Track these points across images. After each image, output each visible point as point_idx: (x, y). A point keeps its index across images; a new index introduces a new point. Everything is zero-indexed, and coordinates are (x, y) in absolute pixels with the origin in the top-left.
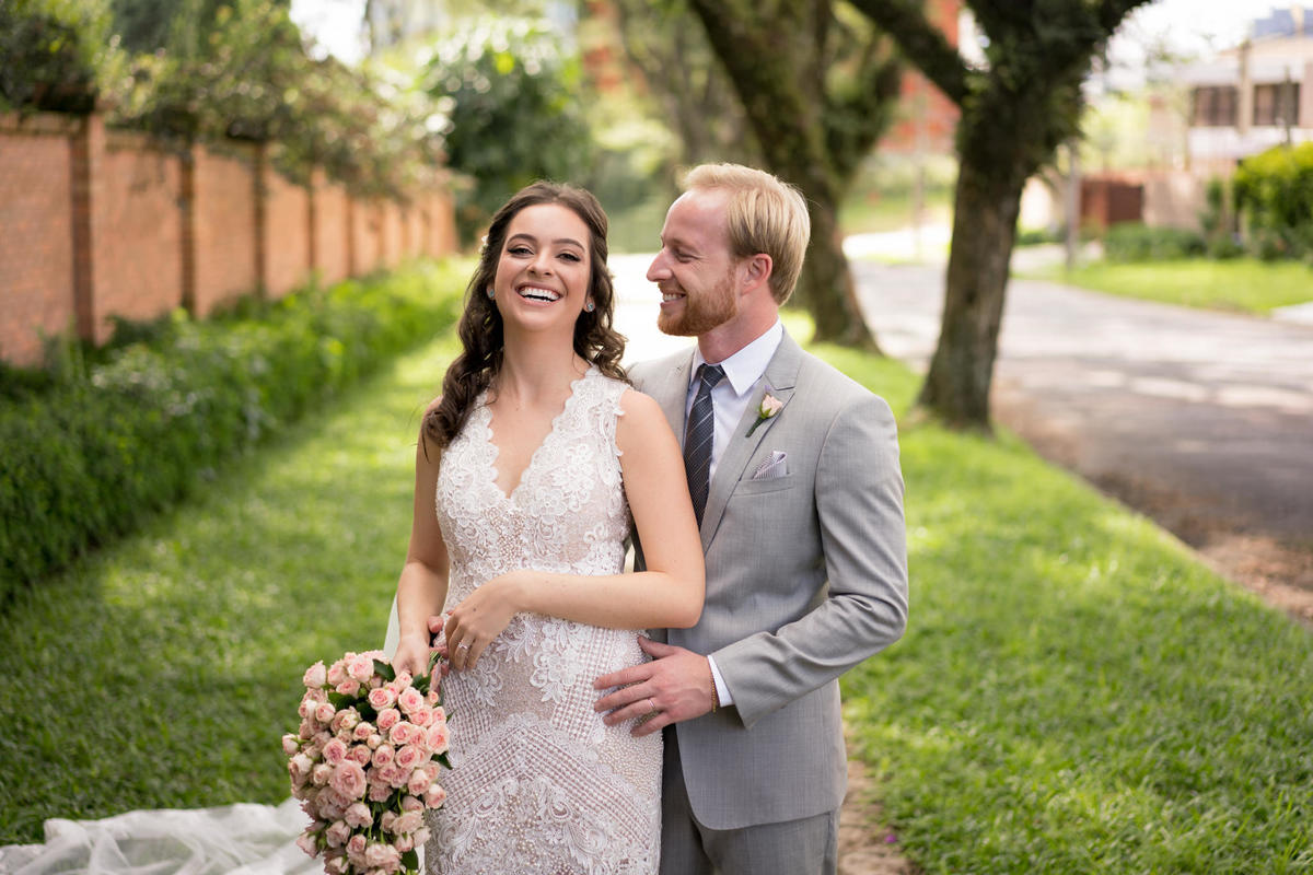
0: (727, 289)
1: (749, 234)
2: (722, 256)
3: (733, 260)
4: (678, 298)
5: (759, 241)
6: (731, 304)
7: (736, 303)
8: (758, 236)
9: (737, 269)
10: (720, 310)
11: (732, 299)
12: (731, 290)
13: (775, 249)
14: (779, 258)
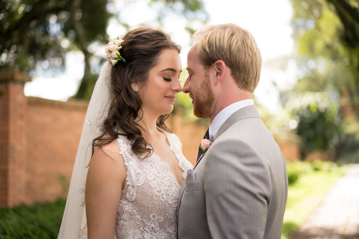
5: (213, 54)
6: (210, 92)
7: (213, 91)
8: (211, 51)
9: (210, 73)
10: (206, 97)
11: (210, 89)
12: (209, 85)
13: (224, 56)
14: (229, 60)
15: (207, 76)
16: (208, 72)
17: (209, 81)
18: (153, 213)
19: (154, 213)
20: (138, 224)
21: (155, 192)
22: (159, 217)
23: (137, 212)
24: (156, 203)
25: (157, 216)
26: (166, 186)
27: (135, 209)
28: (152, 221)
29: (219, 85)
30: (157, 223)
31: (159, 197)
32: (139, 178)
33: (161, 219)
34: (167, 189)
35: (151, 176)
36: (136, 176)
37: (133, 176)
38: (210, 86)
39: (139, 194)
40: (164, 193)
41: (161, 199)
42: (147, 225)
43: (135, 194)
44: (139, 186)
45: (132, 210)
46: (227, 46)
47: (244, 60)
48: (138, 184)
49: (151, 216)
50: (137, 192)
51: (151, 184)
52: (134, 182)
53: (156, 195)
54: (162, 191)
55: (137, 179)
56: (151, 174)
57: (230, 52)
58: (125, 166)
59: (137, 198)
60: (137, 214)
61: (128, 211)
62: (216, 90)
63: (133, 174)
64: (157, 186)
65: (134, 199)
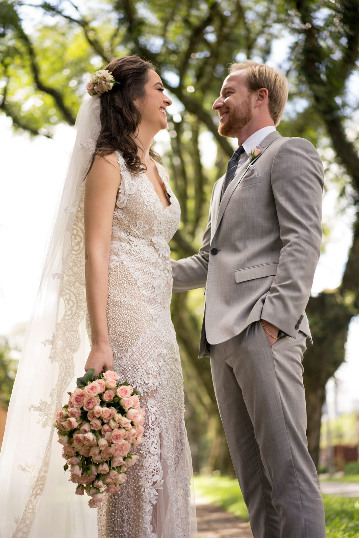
0: (248, 104)
1: (256, 78)
2: (245, 90)
3: (249, 91)
4: (227, 114)
5: (261, 81)
6: (249, 111)
7: (252, 112)
8: (260, 79)
9: (252, 96)
10: (244, 114)
11: (250, 109)
12: (250, 105)
13: (269, 87)
14: (272, 91)
15: (249, 98)
16: (251, 95)
17: (250, 102)
18: (139, 220)
19: (141, 220)
20: (125, 228)
21: (145, 201)
22: (145, 225)
23: (125, 217)
24: (144, 212)
25: (143, 223)
26: (154, 199)
27: (122, 215)
28: (137, 228)
29: (257, 109)
30: (142, 231)
31: (147, 207)
32: (132, 188)
33: (146, 228)
34: (154, 202)
35: (142, 188)
36: (129, 186)
37: (127, 186)
38: (251, 107)
39: (130, 202)
40: (152, 204)
41: (149, 209)
42: (132, 230)
43: (126, 201)
44: (131, 195)
45: (120, 216)
46: (274, 79)
47: (281, 96)
48: (130, 192)
49: (138, 223)
50: (128, 199)
51: (142, 194)
52: (127, 190)
53: (145, 204)
54: (151, 203)
55: (130, 188)
56: (142, 186)
57: (275, 85)
58: (121, 175)
59: (127, 205)
60: (124, 220)
61: (116, 216)
62: (255, 112)
63: (127, 183)
64: (147, 197)
65: (124, 206)
